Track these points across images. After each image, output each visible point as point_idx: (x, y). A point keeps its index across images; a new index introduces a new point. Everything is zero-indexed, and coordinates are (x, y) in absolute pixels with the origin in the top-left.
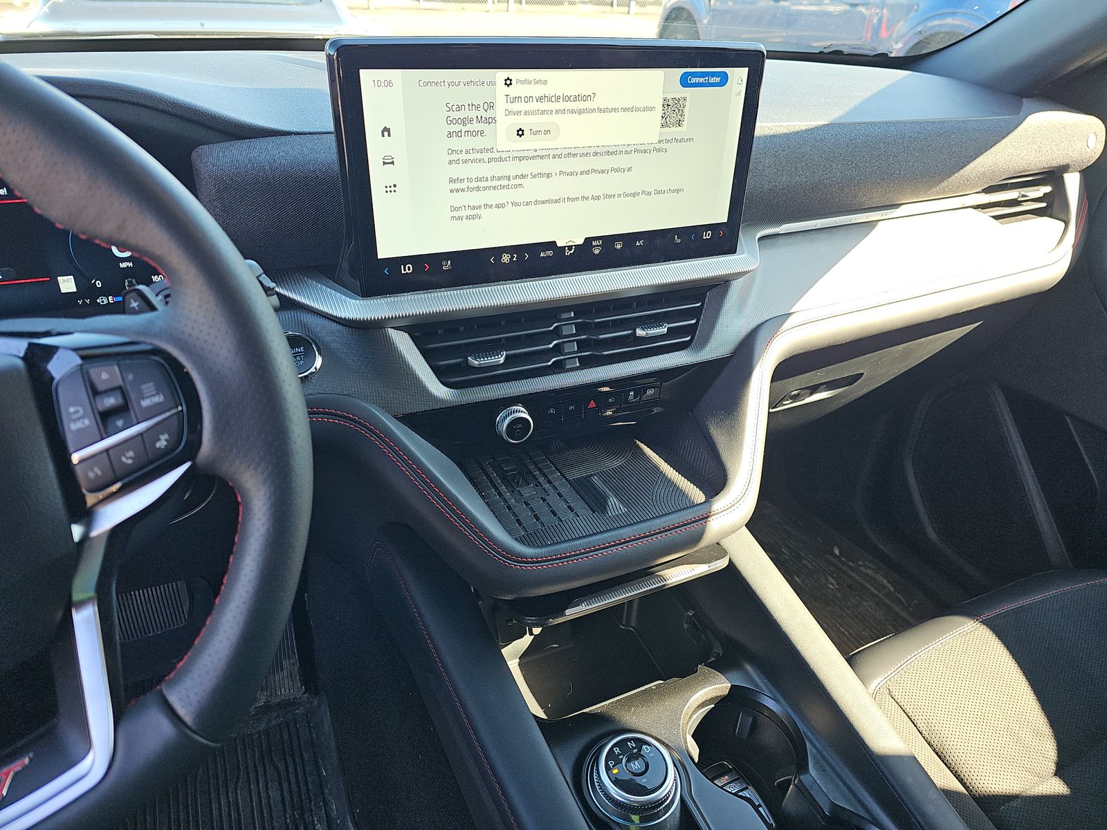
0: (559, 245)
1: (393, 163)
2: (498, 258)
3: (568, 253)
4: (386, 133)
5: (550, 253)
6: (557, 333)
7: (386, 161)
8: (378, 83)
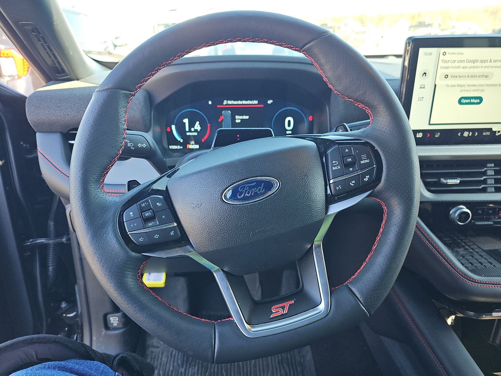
0: (493, 130)
1: (424, 88)
2: (462, 134)
3: (497, 134)
4: (424, 75)
5: (488, 133)
6: (485, 173)
7: (421, 87)
8: (426, 54)
